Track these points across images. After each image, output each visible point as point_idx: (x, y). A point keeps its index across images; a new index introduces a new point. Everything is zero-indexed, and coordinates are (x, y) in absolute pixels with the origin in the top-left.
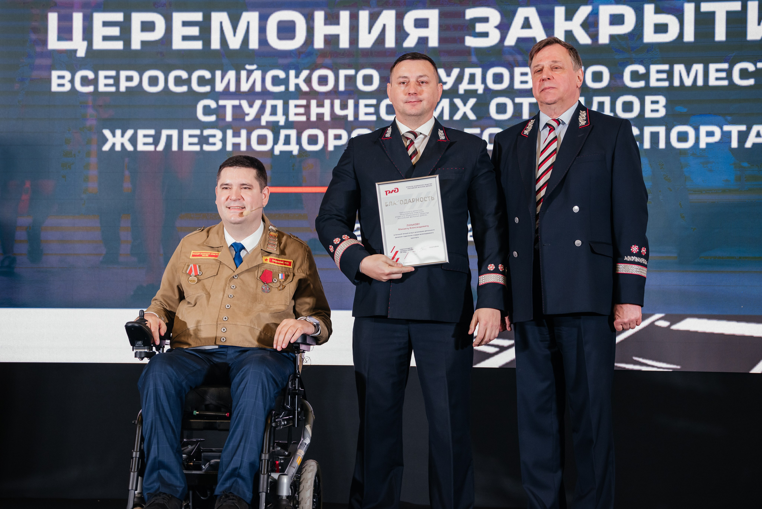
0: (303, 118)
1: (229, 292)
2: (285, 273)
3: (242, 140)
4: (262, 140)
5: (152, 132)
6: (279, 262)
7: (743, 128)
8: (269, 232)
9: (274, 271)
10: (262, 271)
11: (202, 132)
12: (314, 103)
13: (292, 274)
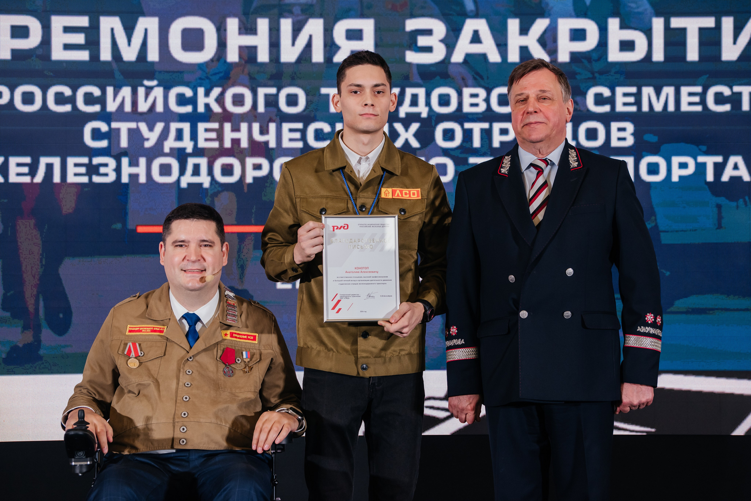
0: (215, 145)
1: (184, 379)
2: (249, 350)
3: (141, 170)
4: (165, 170)
5: (27, 160)
6: (241, 336)
7: (719, 159)
8: (225, 299)
9: (237, 348)
10: (222, 349)
11: (90, 161)
12: (227, 126)
13: (258, 352)
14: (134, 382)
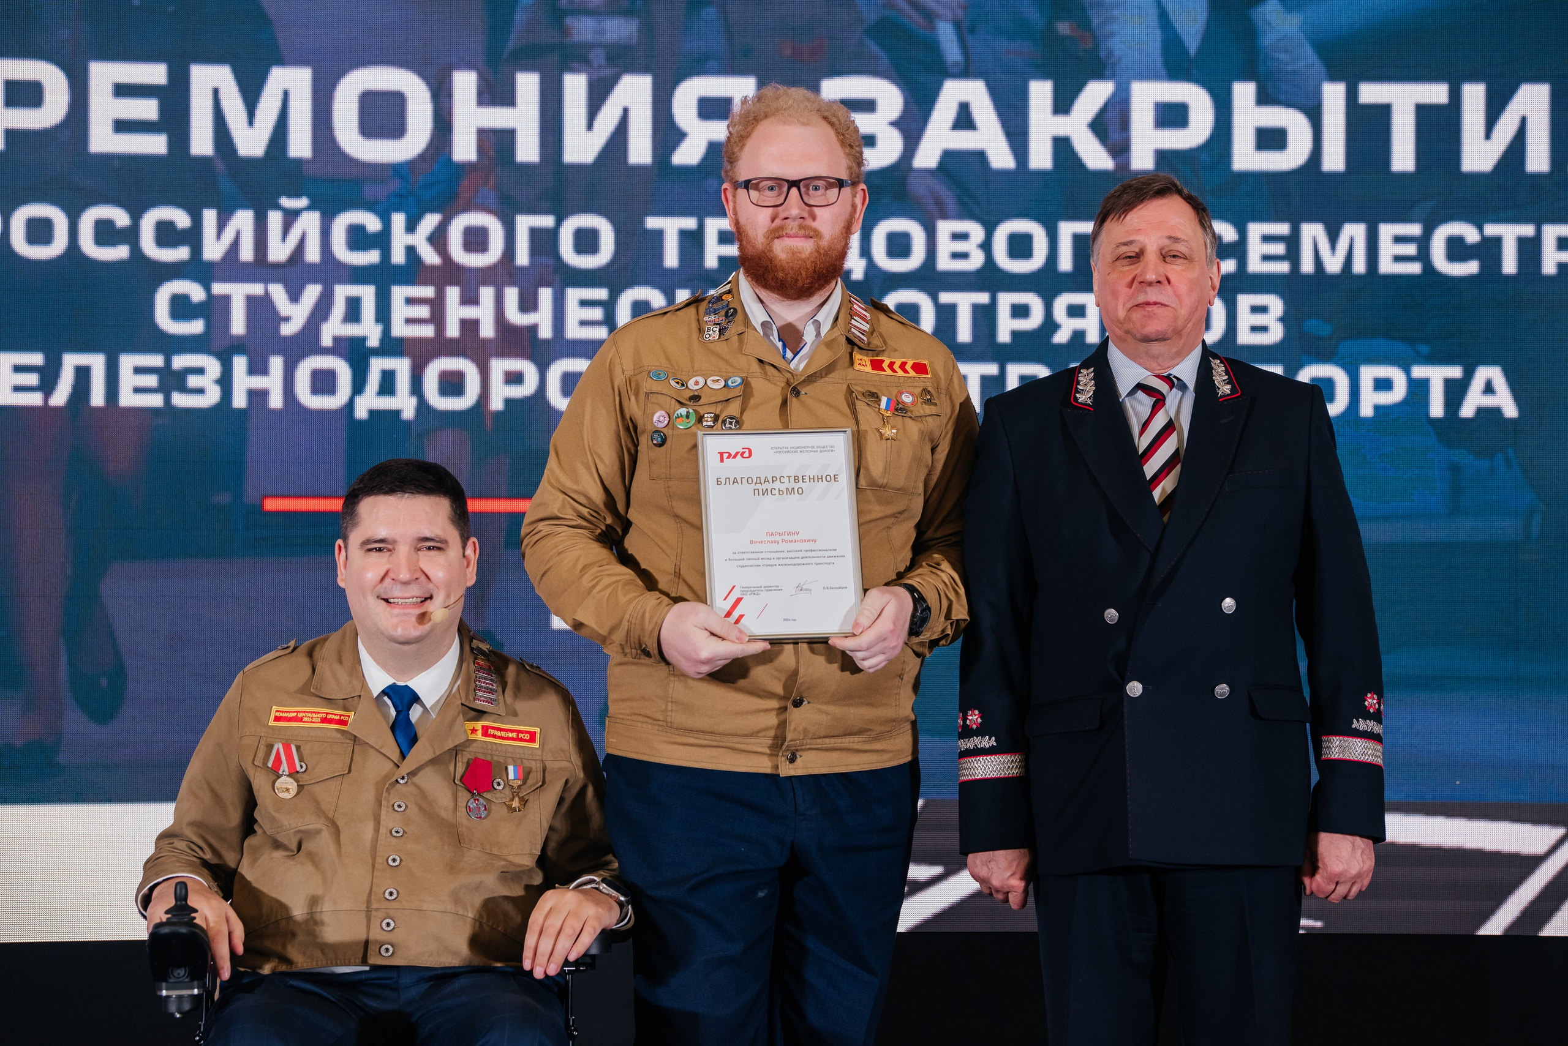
2: (522, 762)
4: (324, 382)
6: (504, 734)
8: (473, 655)
10: (465, 760)
13: (539, 765)
14: (288, 826)
